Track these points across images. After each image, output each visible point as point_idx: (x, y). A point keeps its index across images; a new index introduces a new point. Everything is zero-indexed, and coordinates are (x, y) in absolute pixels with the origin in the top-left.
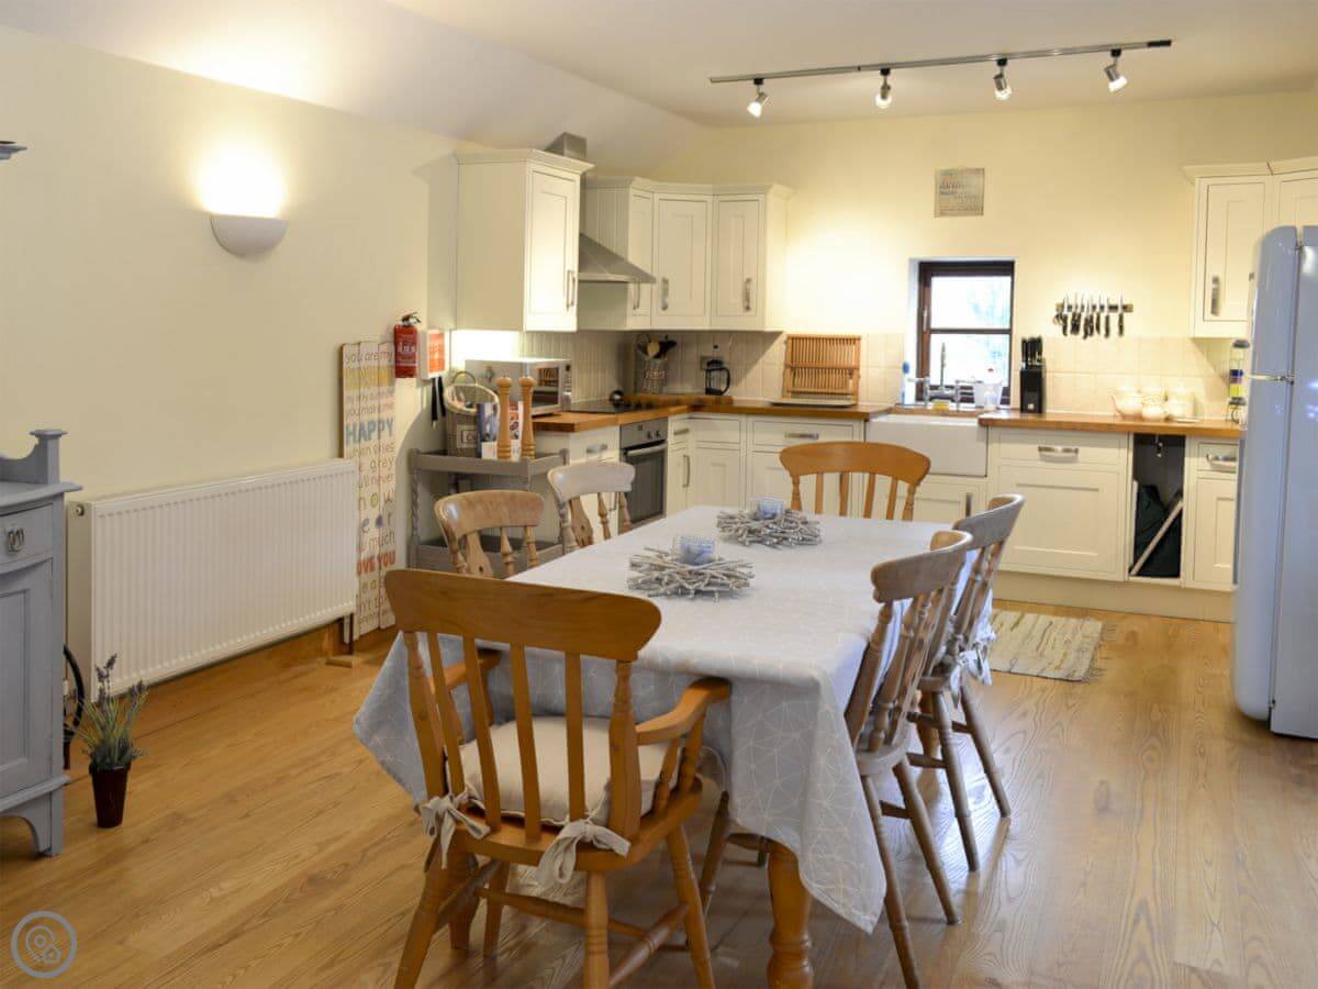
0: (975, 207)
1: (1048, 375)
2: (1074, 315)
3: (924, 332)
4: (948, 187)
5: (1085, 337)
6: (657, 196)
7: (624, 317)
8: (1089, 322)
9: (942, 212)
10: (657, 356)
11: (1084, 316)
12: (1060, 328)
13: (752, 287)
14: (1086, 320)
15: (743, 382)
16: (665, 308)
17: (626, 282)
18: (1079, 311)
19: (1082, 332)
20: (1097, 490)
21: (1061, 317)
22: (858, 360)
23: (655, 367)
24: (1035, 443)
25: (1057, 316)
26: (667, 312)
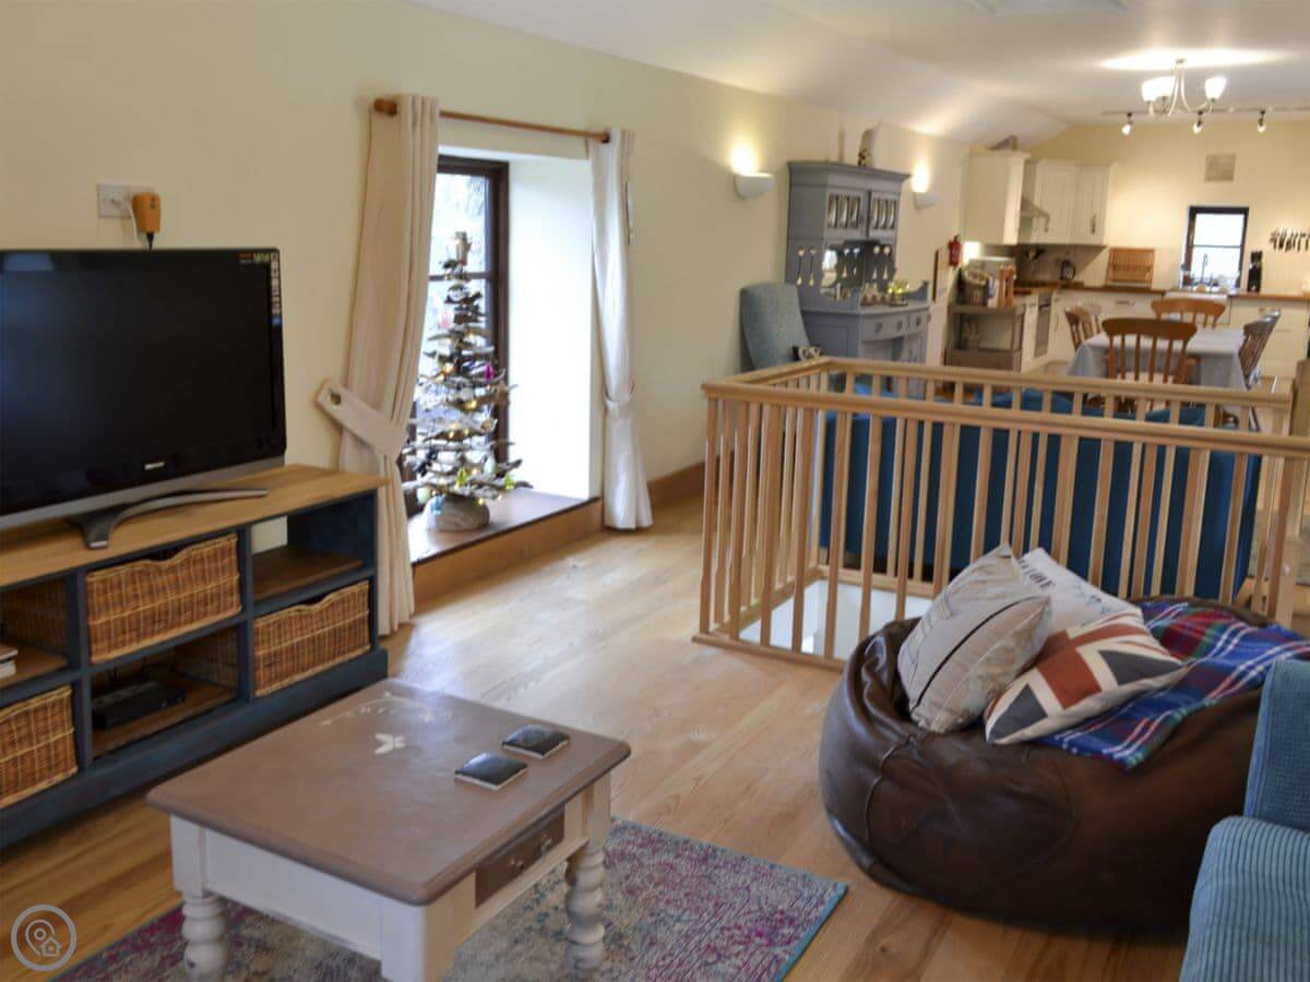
0: (1228, 177)
2: (1281, 238)
3: (1190, 247)
4: (1213, 165)
5: (1286, 251)
8: (1289, 242)
9: (1209, 179)
10: (1034, 258)
11: (1286, 239)
12: (1273, 246)
13: (1097, 219)
15: (1084, 273)
18: (1284, 236)
19: (1284, 248)
22: (1153, 262)
23: (1033, 264)
25: (1271, 239)
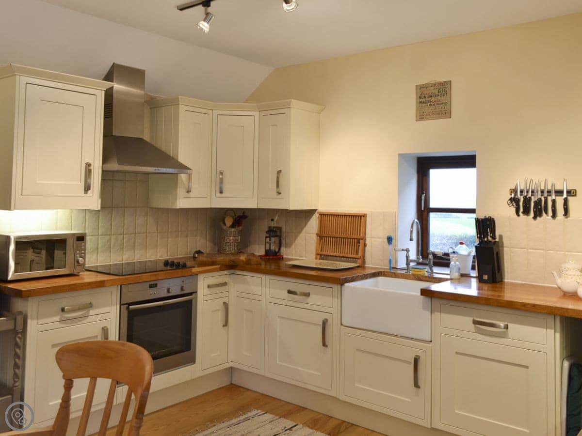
0: (445, 112)
1: (505, 249)
2: (525, 198)
3: (424, 212)
4: (425, 97)
5: (535, 218)
6: (216, 113)
7: (175, 199)
8: (538, 203)
9: (421, 116)
10: (233, 226)
11: (533, 199)
12: (513, 210)
13: (282, 176)
14: (535, 202)
15: (293, 246)
16: (221, 192)
17: (177, 174)
18: (530, 195)
19: (532, 214)
20: (527, 367)
21: (514, 201)
22: (365, 234)
23: (231, 234)
24: (470, 316)
25: (511, 199)
26: (223, 195)
